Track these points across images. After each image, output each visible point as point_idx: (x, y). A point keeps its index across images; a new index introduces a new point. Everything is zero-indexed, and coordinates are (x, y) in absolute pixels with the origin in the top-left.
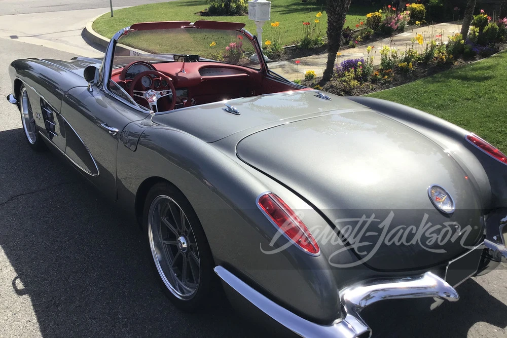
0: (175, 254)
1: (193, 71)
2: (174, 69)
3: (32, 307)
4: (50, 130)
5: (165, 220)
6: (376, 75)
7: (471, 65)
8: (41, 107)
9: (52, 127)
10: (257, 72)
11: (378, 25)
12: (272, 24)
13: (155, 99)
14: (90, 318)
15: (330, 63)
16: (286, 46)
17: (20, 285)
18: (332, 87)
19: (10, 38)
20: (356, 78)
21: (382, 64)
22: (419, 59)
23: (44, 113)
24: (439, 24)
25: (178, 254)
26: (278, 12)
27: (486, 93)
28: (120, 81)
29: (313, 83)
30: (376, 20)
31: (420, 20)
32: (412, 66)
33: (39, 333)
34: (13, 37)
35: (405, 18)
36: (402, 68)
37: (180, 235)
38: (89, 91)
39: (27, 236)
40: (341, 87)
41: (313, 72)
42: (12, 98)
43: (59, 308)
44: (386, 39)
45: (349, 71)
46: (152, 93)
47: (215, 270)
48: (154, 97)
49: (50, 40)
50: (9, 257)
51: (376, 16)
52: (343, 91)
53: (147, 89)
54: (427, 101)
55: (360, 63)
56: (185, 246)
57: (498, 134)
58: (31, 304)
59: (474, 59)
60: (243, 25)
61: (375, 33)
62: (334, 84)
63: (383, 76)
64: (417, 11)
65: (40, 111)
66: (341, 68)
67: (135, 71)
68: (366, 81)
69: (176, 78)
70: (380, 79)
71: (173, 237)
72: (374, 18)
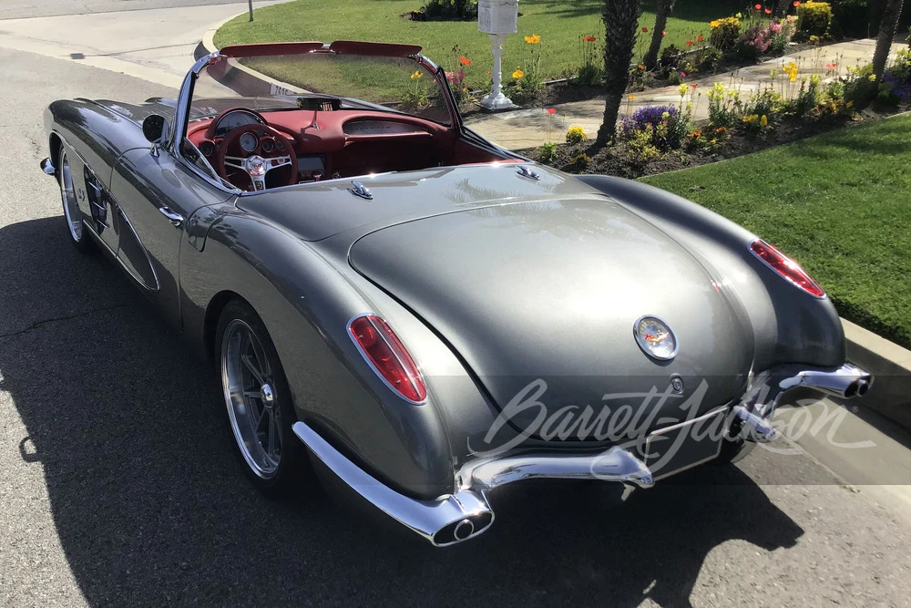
0: (260, 412)
1: (332, 125)
2: (301, 121)
3: (43, 480)
4: (98, 218)
5: (246, 359)
6: (695, 136)
7: (884, 121)
8: (86, 180)
9: (101, 214)
10: (445, 129)
11: (732, 43)
12: (526, 38)
13: (262, 170)
14: (126, 500)
15: (611, 116)
16: (553, 79)
17: (30, 448)
18: (609, 157)
19: (70, 59)
20: (655, 141)
21: (711, 116)
22: (788, 108)
23: (91, 191)
24: (858, 41)
25: (264, 411)
26: (555, 13)
27: (889, 174)
28: (206, 140)
29: (577, 150)
30: (730, 33)
31: (820, 32)
32: (766, 123)
33: (50, 515)
34: (76, 56)
35: (785, 29)
36: (749, 124)
37: (266, 382)
38: (153, 156)
39: (50, 381)
40: (627, 158)
41: (580, 131)
42: (48, 164)
43: (83, 484)
44: (743, 70)
45: (643, 129)
46: (258, 162)
47: (294, 429)
48: (260, 168)
49: (139, 62)
50: (19, 411)
51: (730, 24)
52: (629, 164)
53: (249, 155)
54: (774, 187)
55: (666, 114)
56: (270, 398)
57: (879, 247)
58: (43, 475)
59: (896, 110)
60: (419, 49)
61: (725, 57)
62: (614, 153)
63: (710, 138)
64: (815, 15)
65: (84, 189)
66: (634, 122)
67: (232, 123)
68: (676, 146)
69: (299, 137)
70: (702, 145)
71: (258, 388)
72: (725, 28)
